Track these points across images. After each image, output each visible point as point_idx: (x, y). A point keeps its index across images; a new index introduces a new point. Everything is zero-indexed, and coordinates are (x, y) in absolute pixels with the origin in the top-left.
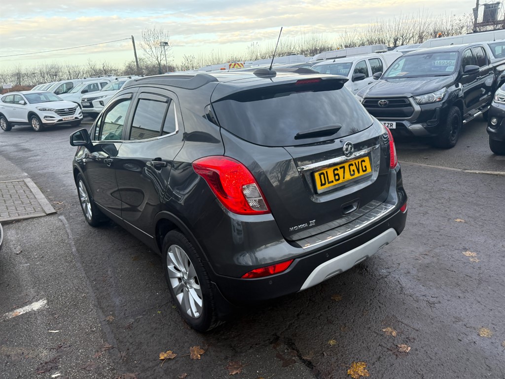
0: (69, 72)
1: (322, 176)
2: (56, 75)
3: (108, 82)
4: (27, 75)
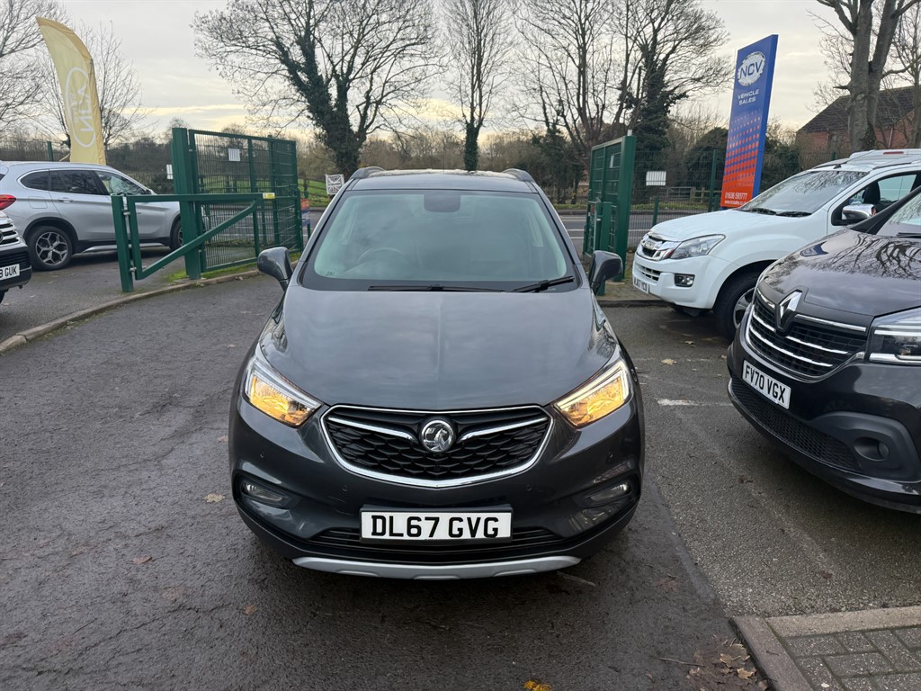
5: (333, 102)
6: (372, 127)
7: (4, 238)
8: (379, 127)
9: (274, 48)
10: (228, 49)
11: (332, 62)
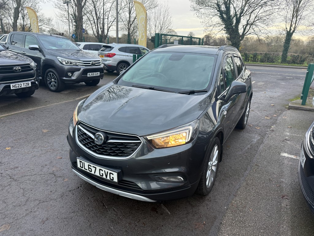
5: (234, 24)
6: (247, 33)
7: (96, 64)
8: (250, 33)
9: (216, 6)
10: (201, 7)
11: (235, 10)
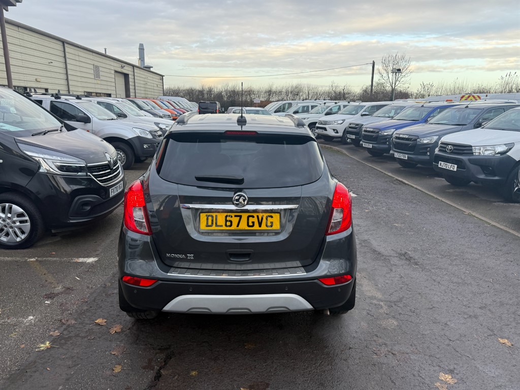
0: (308, 93)
1: (210, 218)
2: (297, 95)
3: (319, 105)
4: (275, 92)
